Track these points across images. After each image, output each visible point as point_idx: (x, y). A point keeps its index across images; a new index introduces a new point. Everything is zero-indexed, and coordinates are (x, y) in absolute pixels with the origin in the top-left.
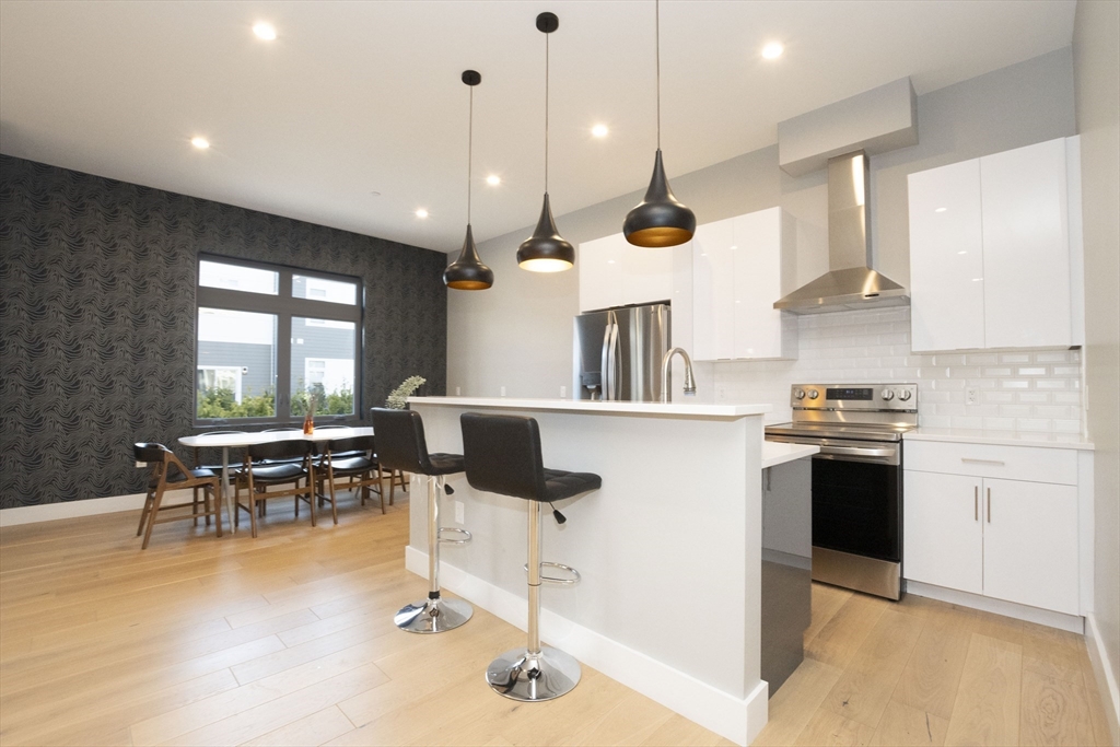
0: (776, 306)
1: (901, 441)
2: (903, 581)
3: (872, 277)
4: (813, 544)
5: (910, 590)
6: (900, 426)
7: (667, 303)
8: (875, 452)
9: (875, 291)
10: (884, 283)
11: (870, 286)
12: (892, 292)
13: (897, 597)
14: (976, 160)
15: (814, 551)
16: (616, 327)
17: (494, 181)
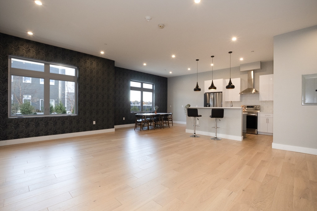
0: (240, 93)
1: (257, 113)
2: (257, 132)
3: (254, 89)
4: (247, 128)
5: (258, 133)
6: (259, 111)
7: (222, 92)
8: (254, 114)
9: (255, 92)
10: (256, 91)
11: (254, 91)
12: (257, 92)
13: (256, 133)
14: (268, 75)
15: (247, 129)
16: (213, 96)
17: (189, 69)
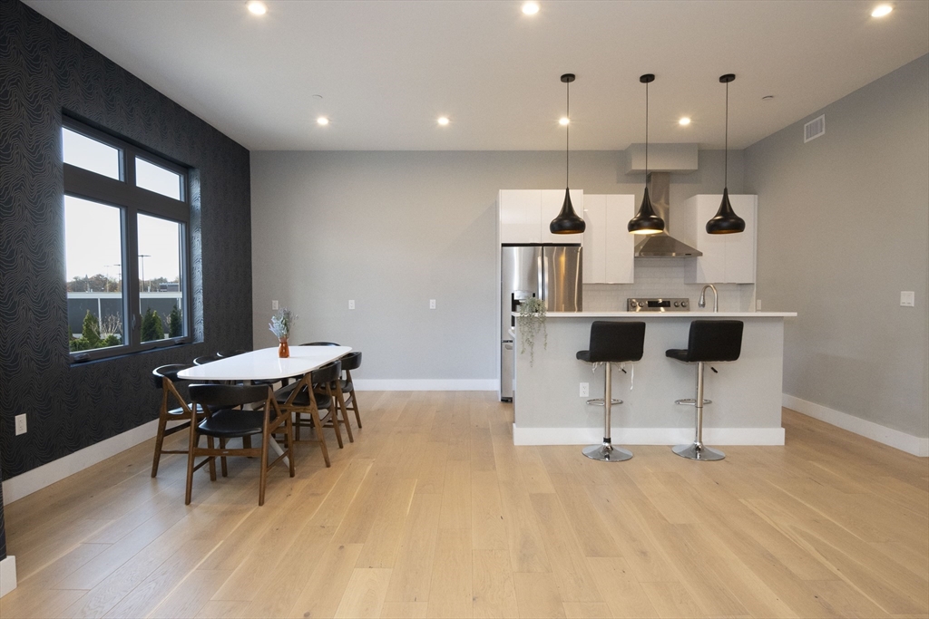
7: (579, 245)
16: (546, 259)
17: (443, 121)
